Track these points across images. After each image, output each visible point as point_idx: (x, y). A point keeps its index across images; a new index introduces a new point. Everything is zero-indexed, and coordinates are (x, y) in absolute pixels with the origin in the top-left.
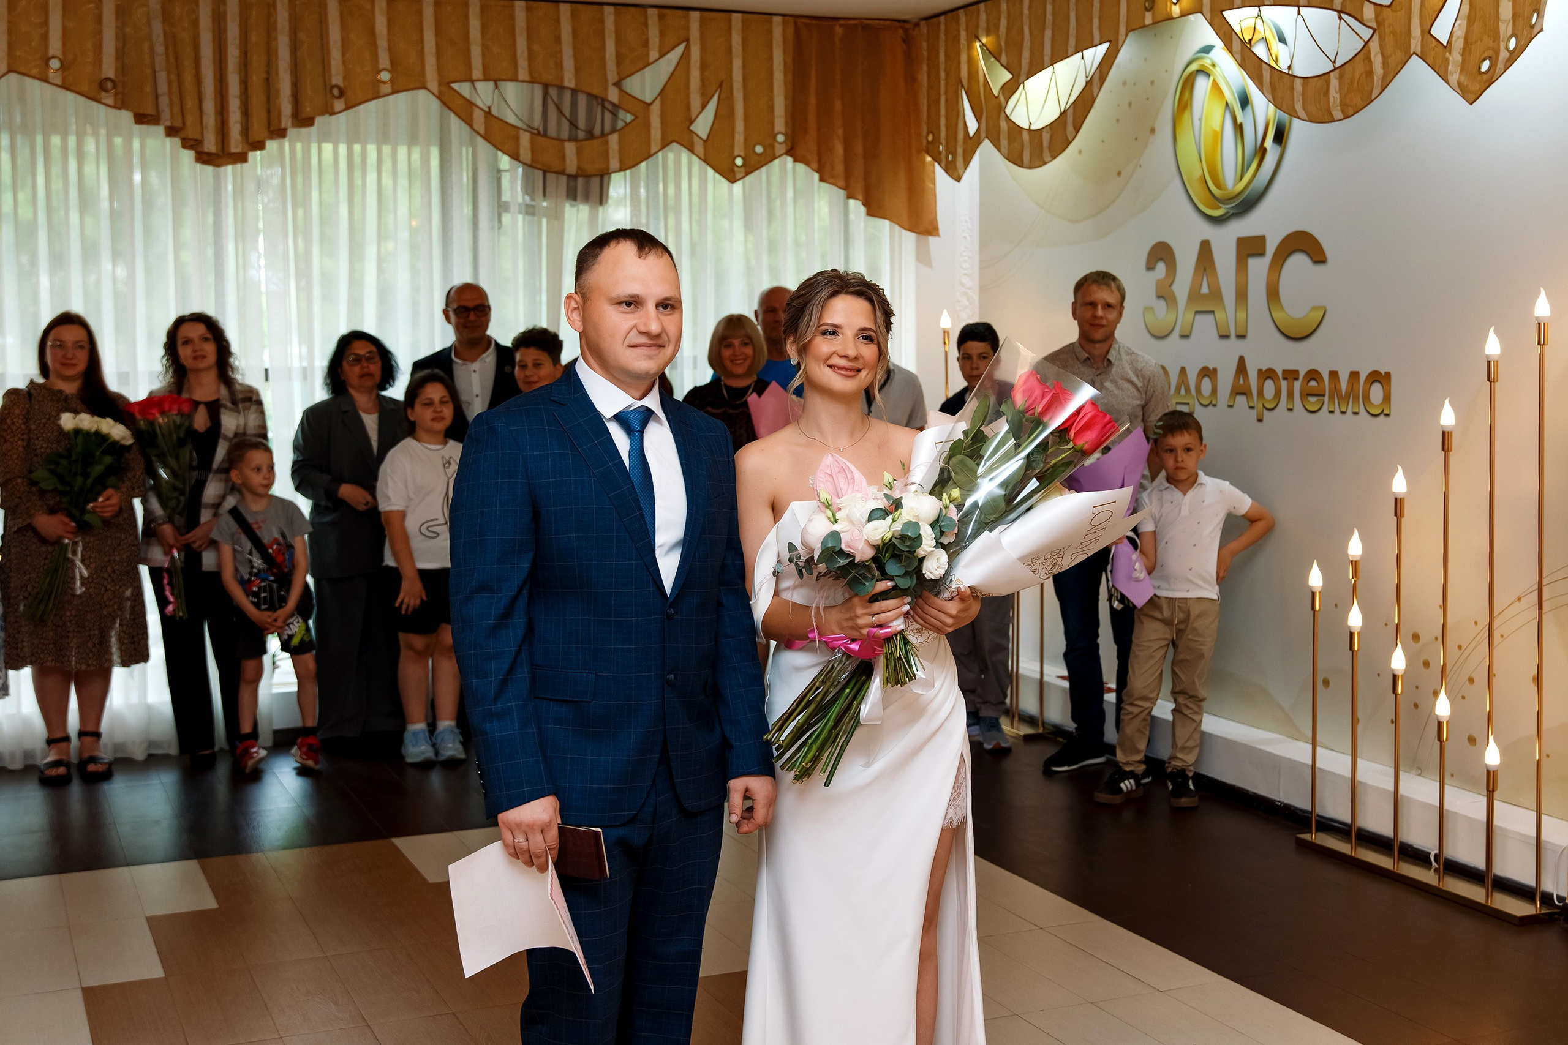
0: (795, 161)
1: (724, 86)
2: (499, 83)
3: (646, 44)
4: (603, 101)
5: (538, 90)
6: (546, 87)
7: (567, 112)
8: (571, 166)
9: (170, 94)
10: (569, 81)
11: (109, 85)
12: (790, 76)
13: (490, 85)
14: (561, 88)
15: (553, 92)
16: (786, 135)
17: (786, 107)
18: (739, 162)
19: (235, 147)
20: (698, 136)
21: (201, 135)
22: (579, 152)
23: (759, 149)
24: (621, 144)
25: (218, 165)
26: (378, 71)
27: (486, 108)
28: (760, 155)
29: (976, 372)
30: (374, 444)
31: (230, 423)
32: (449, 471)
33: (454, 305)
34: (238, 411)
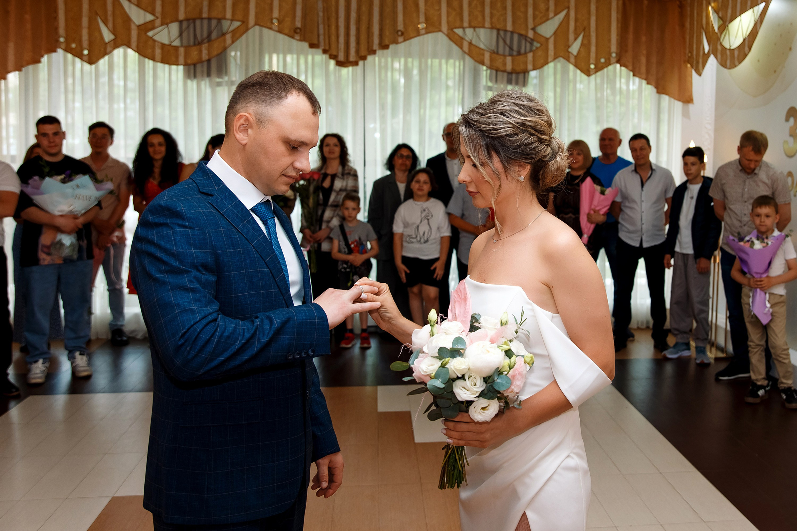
0: (621, 66)
1: (586, 29)
2: (477, 29)
3: (547, 10)
4: (526, 37)
5: (495, 32)
6: (498, 30)
7: (508, 42)
8: (509, 67)
9: (324, 34)
10: (509, 27)
12: (619, 25)
13: (472, 30)
14: (506, 31)
15: (502, 33)
16: (617, 54)
17: (617, 40)
18: (592, 66)
19: (352, 58)
20: (572, 54)
21: (338, 53)
22: (513, 61)
23: (603, 60)
24: (534, 57)
25: (346, 67)
26: (419, 23)
27: (469, 41)
28: (603, 63)
29: (689, 172)
30: (402, 198)
31: (338, 184)
32: (423, 215)
33: (446, 132)
34: (343, 179)
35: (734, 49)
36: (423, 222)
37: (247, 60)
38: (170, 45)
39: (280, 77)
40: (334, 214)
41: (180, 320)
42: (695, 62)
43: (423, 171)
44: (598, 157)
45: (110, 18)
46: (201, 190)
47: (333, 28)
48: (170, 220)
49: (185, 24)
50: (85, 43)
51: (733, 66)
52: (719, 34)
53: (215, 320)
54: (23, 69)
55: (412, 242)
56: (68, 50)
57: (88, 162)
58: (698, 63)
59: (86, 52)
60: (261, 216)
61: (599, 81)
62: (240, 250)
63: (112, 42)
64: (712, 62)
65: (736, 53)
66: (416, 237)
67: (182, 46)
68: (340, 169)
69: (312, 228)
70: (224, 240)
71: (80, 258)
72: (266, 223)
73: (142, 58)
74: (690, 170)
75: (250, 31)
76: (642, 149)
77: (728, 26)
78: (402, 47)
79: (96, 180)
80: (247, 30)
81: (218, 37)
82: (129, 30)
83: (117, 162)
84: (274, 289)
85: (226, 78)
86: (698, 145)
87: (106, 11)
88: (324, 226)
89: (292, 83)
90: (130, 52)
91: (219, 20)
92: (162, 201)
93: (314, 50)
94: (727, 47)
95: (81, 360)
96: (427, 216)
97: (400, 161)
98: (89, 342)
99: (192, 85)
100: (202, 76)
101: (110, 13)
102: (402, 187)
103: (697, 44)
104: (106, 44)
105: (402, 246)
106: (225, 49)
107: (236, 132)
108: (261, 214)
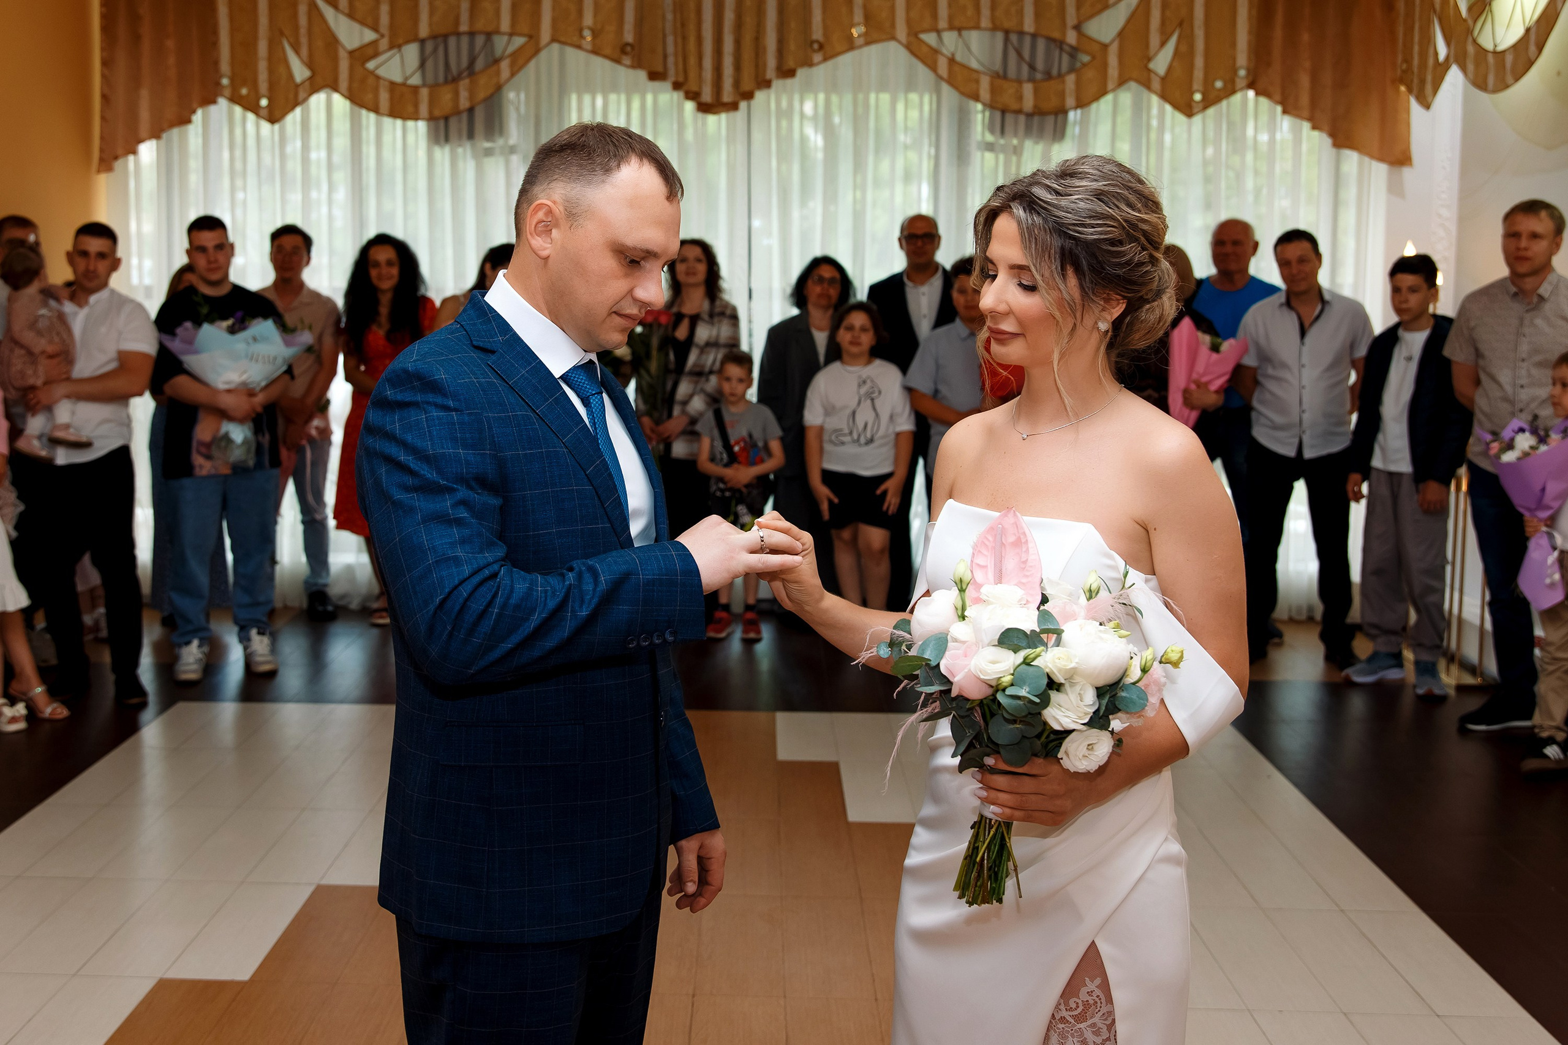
0: (1258, 94)
1: (1184, 24)
2: (965, 33)
4: (1060, 44)
5: (1000, 36)
6: (1007, 32)
7: (1026, 55)
8: (1028, 103)
9: (676, 55)
10: (1029, 26)
11: (629, 49)
12: (1254, 12)
13: (955, 34)
14: (1021, 33)
15: (1014, 38)
16: (1248, 70)
17: (1249, 43)
18: (1198, 97)
19: (727, 97)
20: (1156, 74)
21: (700, 87)
22: (1036, 92)
23: (1219, 84)
24: (1078, 83)
25: (715, 113)
26: (852, 26)
27: (949, 55)
28: (1219, 90)
29: (1404, 306)
30: (822, 359)
31: (703, 333)
32: (863, 390)
33: (906, 233)
34: (712, 324)
35: (1504, 52)
36: (862, 404)
37: (538, 106)
38: (404, 84)
39: (609, 134)
40: (695, 388)
41: (437, 577)
42: (1416, 81)
43: (860, 306)
44: (1208, 279)
45: (304, 40)
46: (474, 343)
47: (692, 40)
48: (423, 396)
49: (429, 46)
50: (263, 87)
51: (1502, 86)
52: (1470, 22)
53: (494, 576)
54: (164, 135)
55: (843, 443)
56: (235, 99)
57: (272, 296)
58: (1422, 82)
59: (264, 102)
60: (579, 390)
61: (1211, 125)
62: (542, 452)
63: (307, 83)
64: (1455, 77)
65: (1509, 59)
66: (851, 433)
67: (424, 85)
68: (706, 305)
69: (656, 415)
70: (514, 433)
71: (259, 465)
72: (587, 402)
73: (356, 108)
74: (1406, 301)
75: (543, 54)
76: (1302, 260)
77: (1490, 4)
78: (821, 72)
79: (284, 328)
80: (537, 51)
81: (487, 67)
82: (335, 59)
83: (316, 296)
84: (602, 524)
85: (500, 142)
86: (1423, 251)
87: (296, 28)
88: (676, 411)
89: (630, 143)
90: (337, 98)
91: (489, 35)
92: (409, 363)
93: (657, 84)
94: (1489, 47)
95: (260, 644)
96: (870, 394)
97: (818, 289)
98: (272, 613)
99: (443, 154)
100: (460, 137)
101: (303, 31)
102: (821, 338)
103: (1421, 44)
104: (297, 86)
105: (821, 450)
106: (499, 88)
107: (531, 234)
108: (579, 385)
